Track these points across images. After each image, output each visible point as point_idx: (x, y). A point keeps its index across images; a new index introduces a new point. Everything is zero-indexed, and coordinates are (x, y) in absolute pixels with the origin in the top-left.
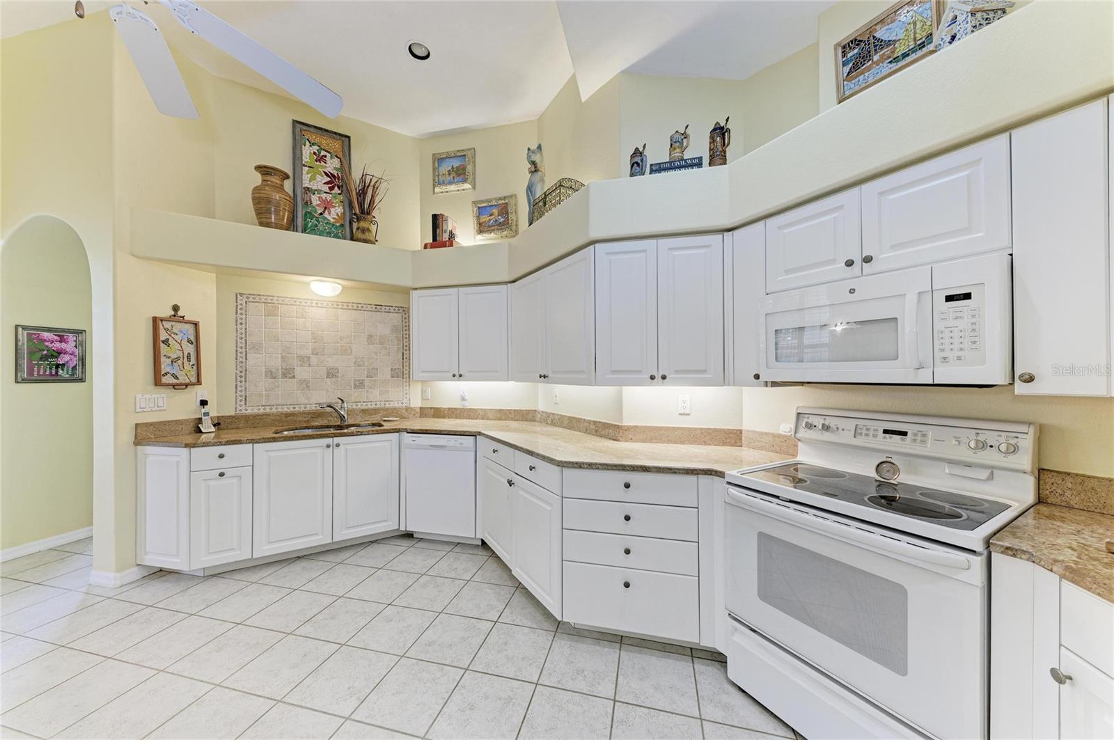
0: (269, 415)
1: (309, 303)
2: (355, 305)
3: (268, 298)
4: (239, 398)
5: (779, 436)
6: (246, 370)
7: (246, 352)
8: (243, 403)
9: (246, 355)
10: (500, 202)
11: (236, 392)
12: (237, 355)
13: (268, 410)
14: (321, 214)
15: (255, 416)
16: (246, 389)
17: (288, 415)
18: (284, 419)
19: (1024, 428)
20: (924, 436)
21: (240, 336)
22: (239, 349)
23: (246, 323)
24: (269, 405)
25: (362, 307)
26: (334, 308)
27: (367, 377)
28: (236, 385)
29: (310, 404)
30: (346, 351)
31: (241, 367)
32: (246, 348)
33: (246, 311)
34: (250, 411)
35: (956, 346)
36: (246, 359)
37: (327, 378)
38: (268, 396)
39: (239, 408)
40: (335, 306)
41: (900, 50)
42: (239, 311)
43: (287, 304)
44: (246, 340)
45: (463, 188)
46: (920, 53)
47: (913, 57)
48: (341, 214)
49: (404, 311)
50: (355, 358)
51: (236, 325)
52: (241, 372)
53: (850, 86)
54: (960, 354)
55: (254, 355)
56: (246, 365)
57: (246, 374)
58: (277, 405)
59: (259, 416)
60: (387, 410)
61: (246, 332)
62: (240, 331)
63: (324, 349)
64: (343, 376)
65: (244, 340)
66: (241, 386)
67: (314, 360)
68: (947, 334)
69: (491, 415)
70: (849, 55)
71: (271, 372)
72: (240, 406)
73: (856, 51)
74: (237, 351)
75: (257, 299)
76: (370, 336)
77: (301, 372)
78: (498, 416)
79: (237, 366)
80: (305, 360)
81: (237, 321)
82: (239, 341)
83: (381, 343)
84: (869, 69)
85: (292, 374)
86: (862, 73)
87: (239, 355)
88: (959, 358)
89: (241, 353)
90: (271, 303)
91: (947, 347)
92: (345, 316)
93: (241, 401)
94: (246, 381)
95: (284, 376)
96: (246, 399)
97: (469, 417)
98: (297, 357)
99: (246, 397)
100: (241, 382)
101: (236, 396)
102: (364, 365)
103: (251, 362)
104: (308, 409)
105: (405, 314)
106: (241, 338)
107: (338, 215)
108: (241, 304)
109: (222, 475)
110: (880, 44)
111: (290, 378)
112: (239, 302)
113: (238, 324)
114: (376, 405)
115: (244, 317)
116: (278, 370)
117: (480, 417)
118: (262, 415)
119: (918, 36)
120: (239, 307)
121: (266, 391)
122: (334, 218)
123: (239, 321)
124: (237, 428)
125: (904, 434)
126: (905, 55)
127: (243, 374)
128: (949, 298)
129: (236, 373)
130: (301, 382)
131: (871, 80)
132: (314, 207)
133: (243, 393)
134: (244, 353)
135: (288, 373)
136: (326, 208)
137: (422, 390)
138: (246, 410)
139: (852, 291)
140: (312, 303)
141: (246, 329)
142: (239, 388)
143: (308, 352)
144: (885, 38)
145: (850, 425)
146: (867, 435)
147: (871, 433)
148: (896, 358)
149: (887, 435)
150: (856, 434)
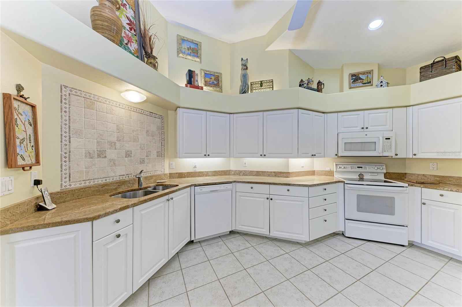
0: (90, 187)
1: (114, 104)
2: (140, 111)
3: (87, 94)
4: (64, 176)
6: (70, 152)
7: (70, 136)
8: (68, 179)
9: (70, 138)
10: (216, 74)
11: (61, 171)
12: (62, 138)
13: (87, 184)
14: (126, 44)
15: (80, 190)
16: (69, 168)
17: (103, 186)
18: (101, 189)
19: (384, 165)
20: (366, 167)
21: (64, 122)
22: (63, 133)
23: (69, 112)
24: (89, 180)
25: (144, 112)
26: (129, 110)
27: (146, 157)
28: (62, 164)
29: (116, 176)
30: (136, 140)
31: (66, 149)
32: (69, 133)
33: (69, 101)
34: (74, 186)
35: (387, 149)
36: (70, 142)
37: (126, 157)
38: (87, 173)
39: (64, 184)
40: (130, 109)
41: (364, 82)
42: (64, 101)
43: (100, 102)
44: (69, 126)
45: (195, 60)
46: (368, 84)
47: (366, 85)
48: (137, 49)
49: (162, 118)
50: (140, 144)
51: (61, 112)
52: (66, 153)
53: (352, 85)
54: (388, 150)
55: (76, 139)
56: (70, 147)
57: (69, 155)
58: (94, 179)
59: (82, 189)
60: (156, 176)
61: (70, 120)
62: (64, 118)
63: (124, 137)
64: (134, 156)
65: (67, 126)
66: (65, 166)
67: (118, 144)
68: (385, 146)
69: (210, 174)
70: (353, 78)
71: (90, 153)
72: (65, 182)
73: (355, 77)
74: (61, 135)
75: (78, 94)
76: (147, 131)
77: (111, 154)
78: (214, 174)
79: (61, 148)
80: (112, 144)
81: (61, 109)
82: (64, 126)
83: (153, 136)
84: (357, 83)
85: (104, 155)
86: (356, 83)
87: (64, 138)
88: (388, 151)
89: (65, 137)
90: (89, 99)
91: (385, 148)
92: (135, 116)
93: (65, 178)
94: (69, 162)
95: (99, 156)
96: (70, 176)
97: (199, 176)
98: (108, 142)
99: (70, 174)
100: (65, 162)
101: (62, 174)
102: (144, 149)
103: (73, 144)
104: (115, 180)
105: (162, 120)
106: (66, 124)
107: (135, 49)
108: (65, 95)
109: (118, 236)
110: (360, 79)
111: (103, 158)
112: (64, 93)
113: (63, 112)
114: (150, 173)
115: (67, 106)
116: (94, 152)
117: (205, 175)
118: (85, 188)
119: (368, 81)
120: (64, 97)
121: (86, 168)
122: (133, 50)
123: (64, 109)
124: (65, 202)
125: (362, 167)
126: (365, 83)
127: (67, 155)
128: (386, 139)
129: (61, 154)
130: (111, 160)
131: (357, 86)
132: (122, 37)
133: (67, 171)
134: (68, 137)
135: (101, 154)
136: (129, 41)
137: (169, 163)
138: (70, 185)
139: (366, 135)
140: (116, 104)
141: (69, 117)
142: (64, 168)
143: (115, 139)
144: (361, 77)
145: (349, 166)
146: (354, 168)
147: (355, 168)
148: (375, 151)
149: (358, 168)
150: (352, 168)
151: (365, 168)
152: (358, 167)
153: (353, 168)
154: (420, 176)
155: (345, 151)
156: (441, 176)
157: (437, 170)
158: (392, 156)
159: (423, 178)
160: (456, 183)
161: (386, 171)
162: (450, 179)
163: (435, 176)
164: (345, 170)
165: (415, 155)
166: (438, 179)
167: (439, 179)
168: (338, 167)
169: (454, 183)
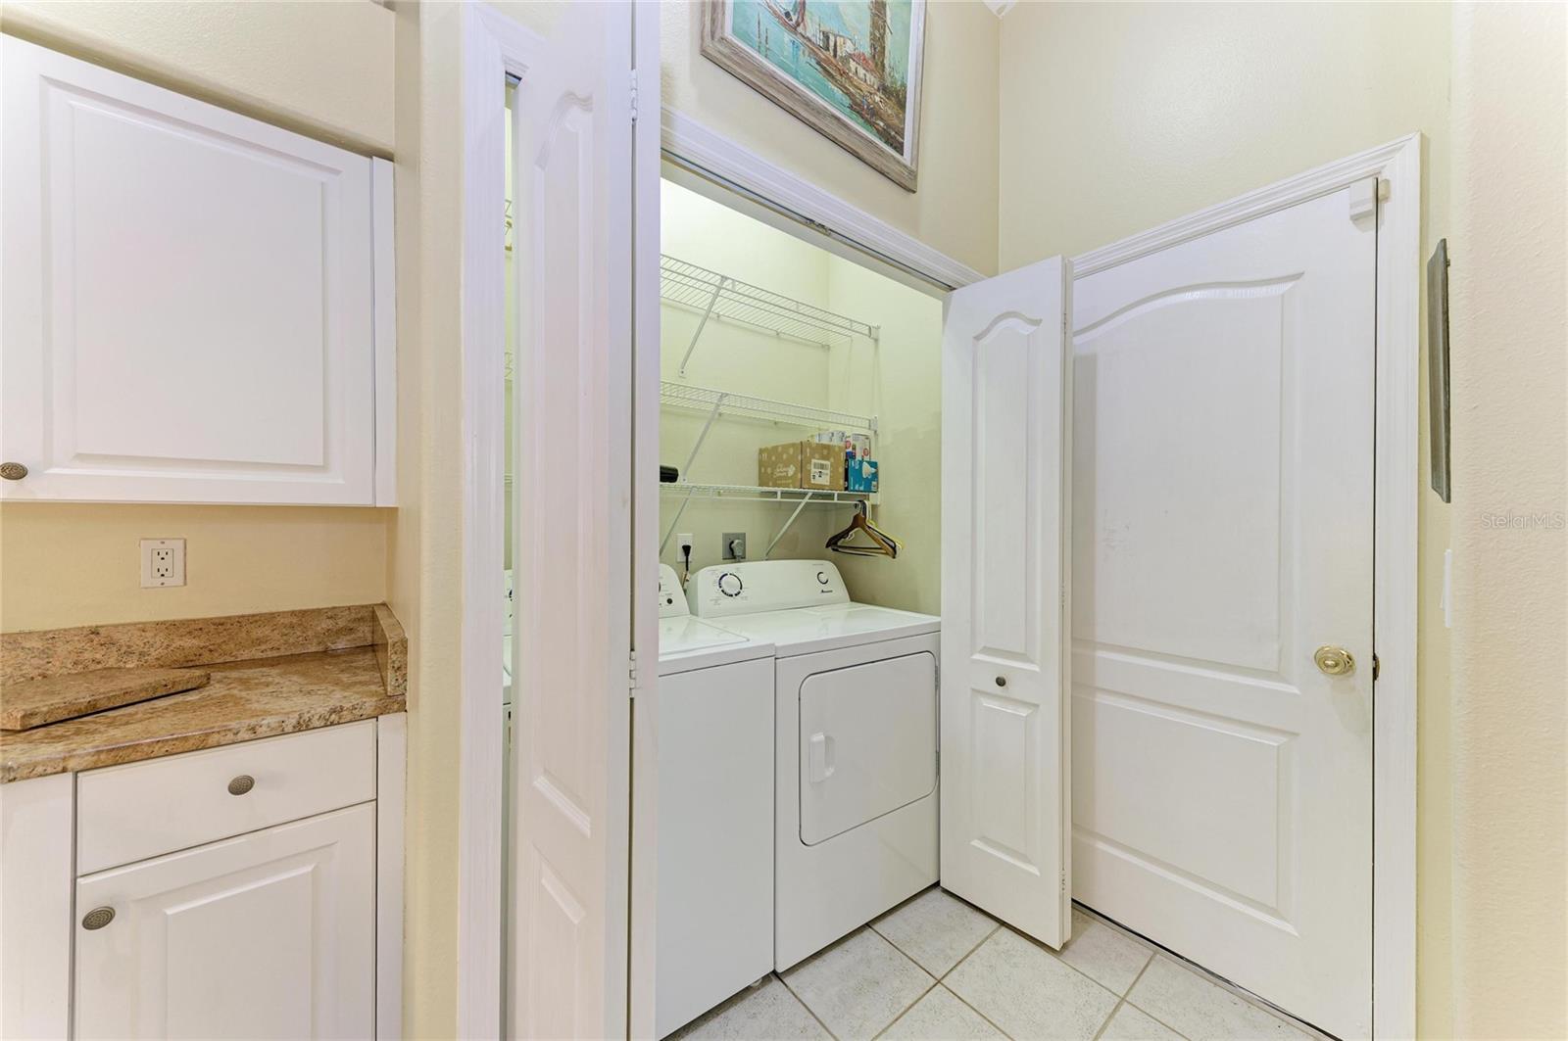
154: (62, 649)
156: (205, 621)
157: (185, 584)
159: (87, 655)
160: (282, 648)
162: (257, 633)
166: (189, 643)
167: (196, 642)
169: (275, 654)
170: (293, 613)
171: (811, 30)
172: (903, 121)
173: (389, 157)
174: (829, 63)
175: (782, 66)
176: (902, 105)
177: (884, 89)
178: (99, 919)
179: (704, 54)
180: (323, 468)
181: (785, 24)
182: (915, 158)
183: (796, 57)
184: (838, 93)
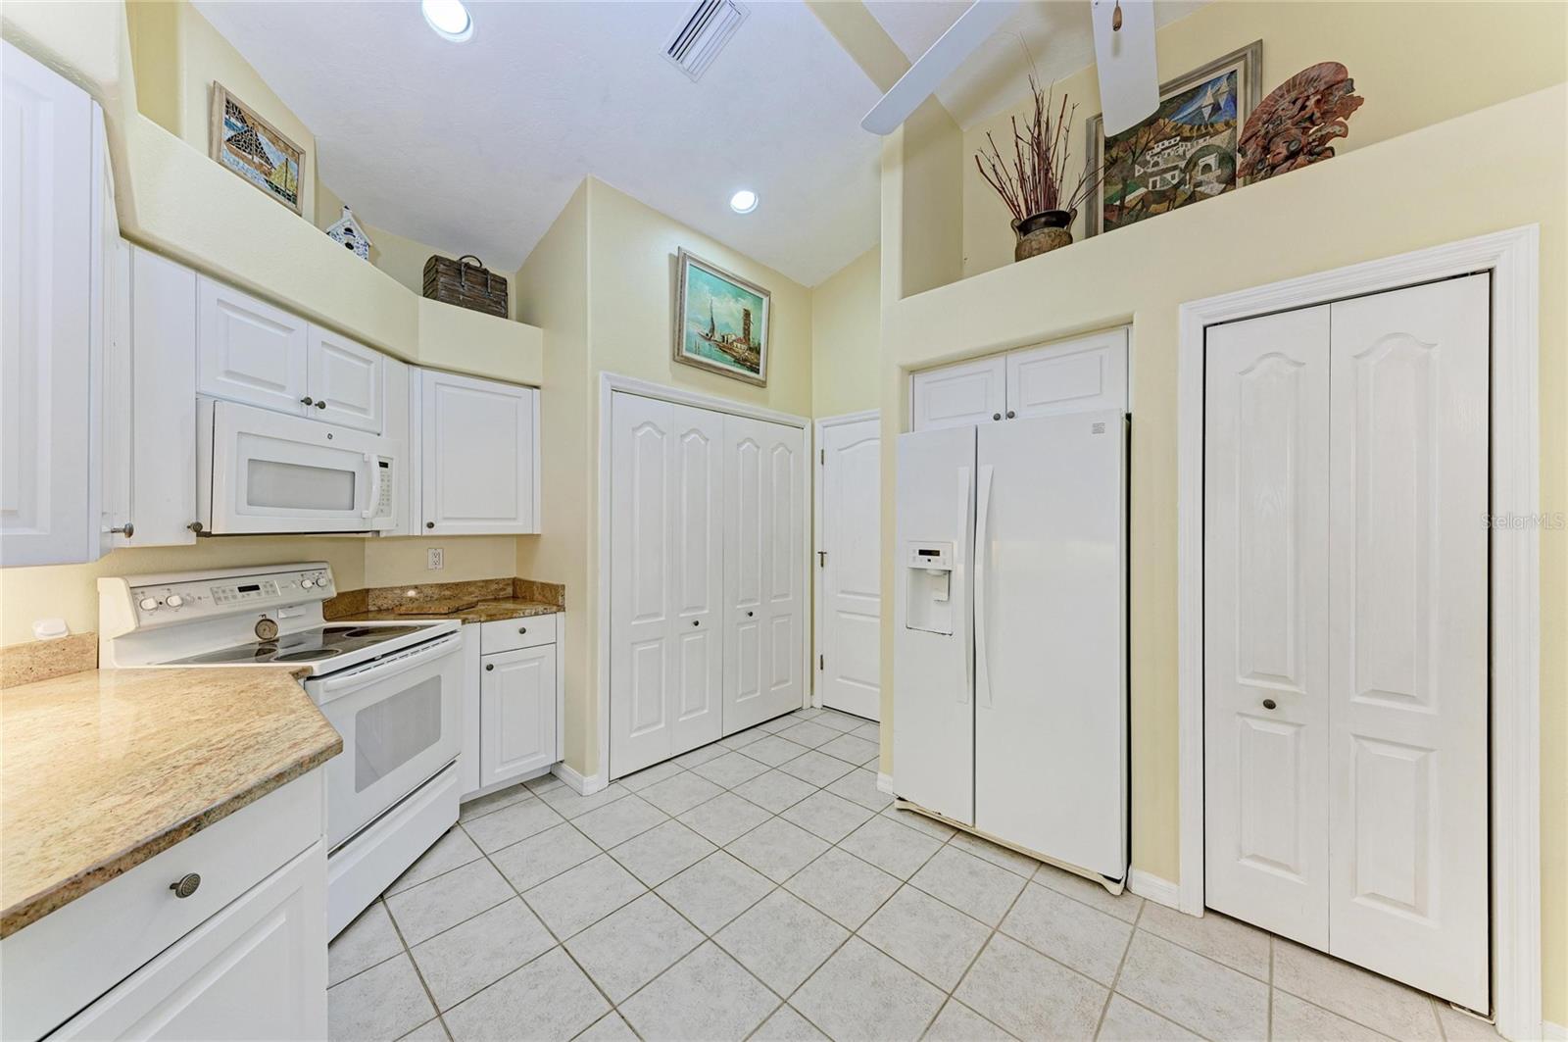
5: (47, 645)
20: (271, 585)
35: (381, 502)
54: (382, 507)
88: (382, 511)
125: (256, 588)
145: (204, 590)
146: (226, 598)
147: (230, 595)
148: (353, 508)
149: (245, 593)
150: (217, 600)
151: (270, 589)
152: (242, 589)
153: (222, 595)
155: (250, 503)
156: (452, 584)
157: (443, 568)
158: (378, 532)
160: (479, 597)
161: (337, 589)
162: (470, 589)
163: (441, 586)
164: (186, 614)
165: (431, 525)
166: (447, 593)
167: (449, 592)
168: (150, 604)
170: (483, 581)
171: (717, 337)
172: (759, 359)
173: (537, 387)
174: (725, 347)
175: (705, 356)
176: (759, 353)
177: (750, 349)
178: (490, 668)
179: (674, 360)
180: (515, 519)
181: (706, 339)
182: (766, 375)
183: (710, 350)
184: (729, 357)
